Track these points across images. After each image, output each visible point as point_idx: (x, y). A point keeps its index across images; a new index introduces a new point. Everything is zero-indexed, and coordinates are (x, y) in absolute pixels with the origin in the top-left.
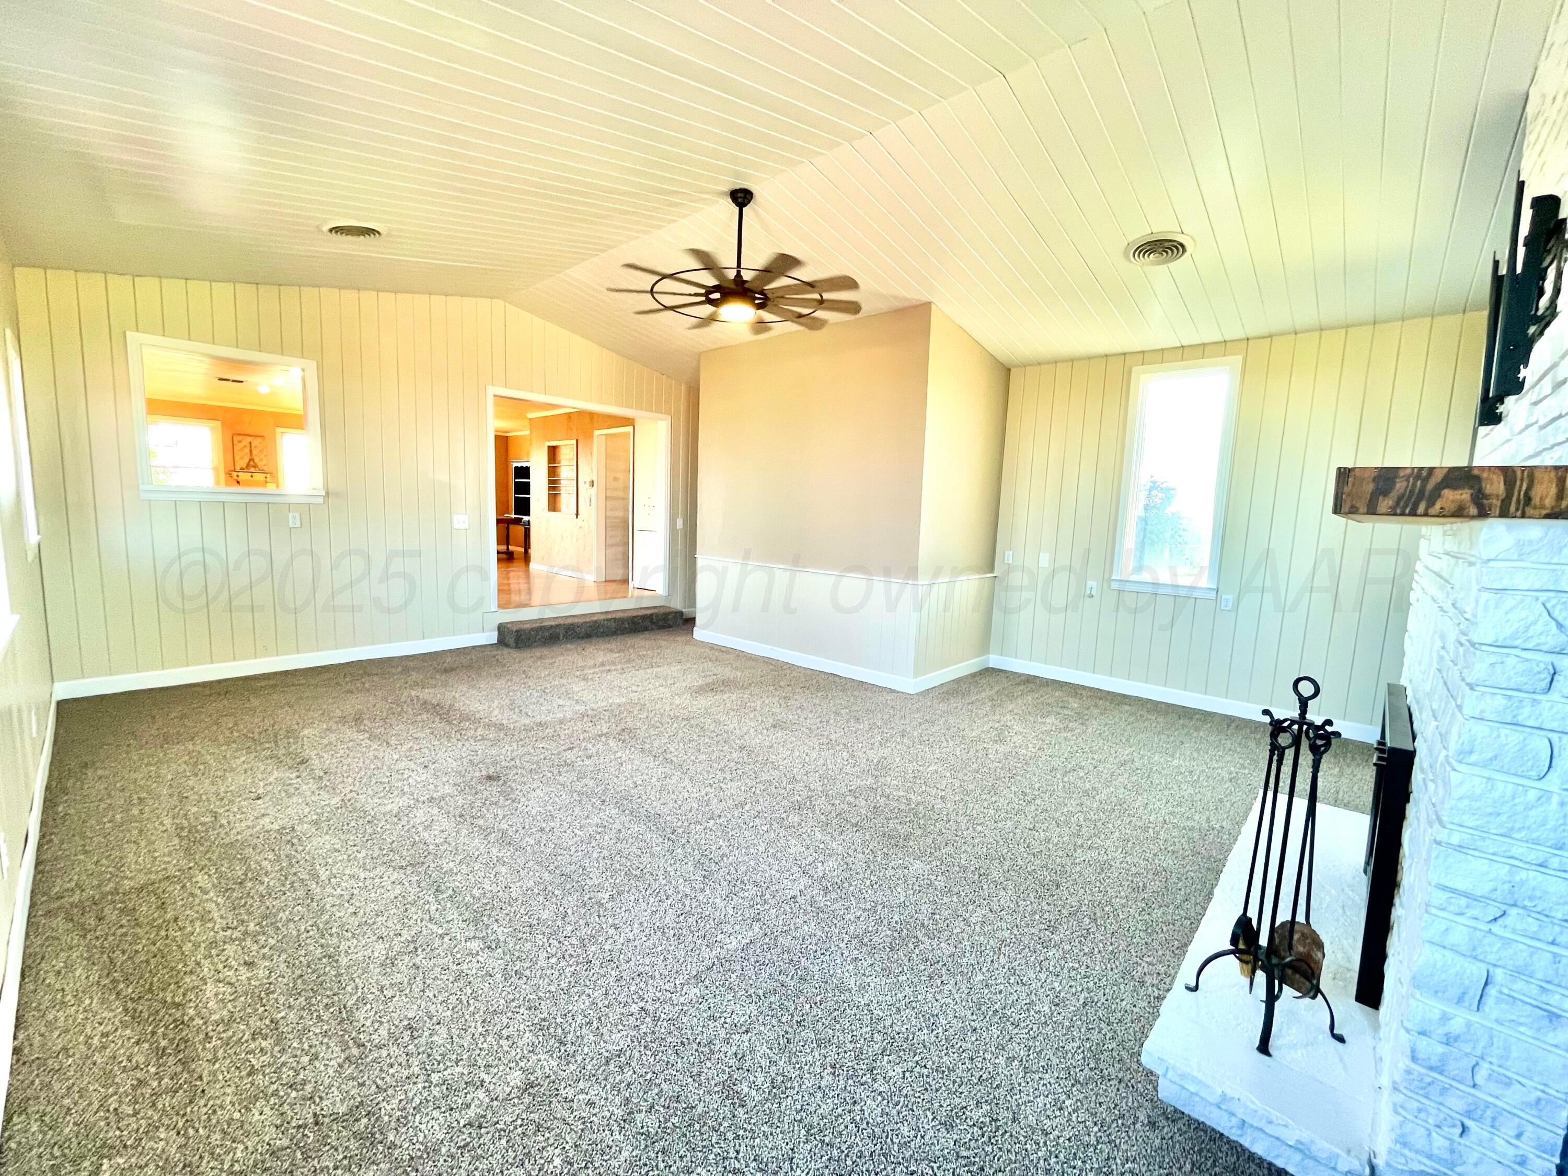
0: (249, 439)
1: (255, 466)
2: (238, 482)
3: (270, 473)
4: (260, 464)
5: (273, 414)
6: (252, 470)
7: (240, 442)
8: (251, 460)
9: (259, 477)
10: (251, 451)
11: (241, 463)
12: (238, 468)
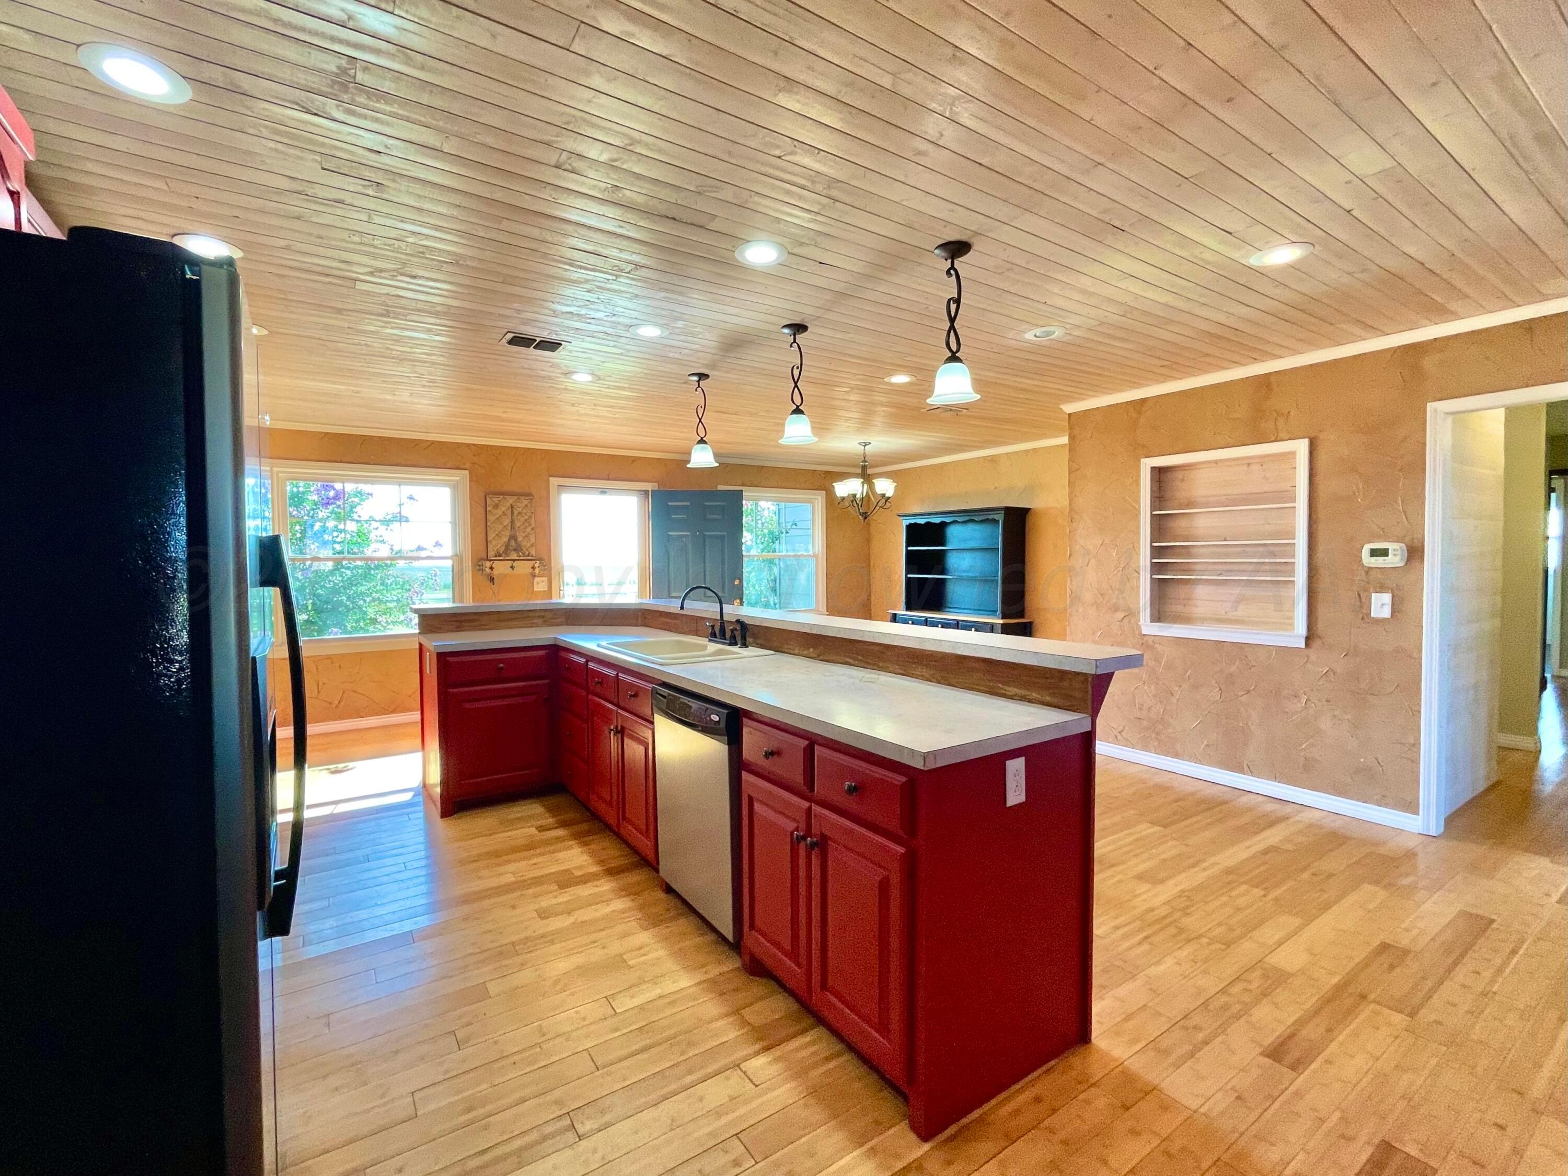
0: (511, 500)
1: (517, 549)
2: (492, 580)
3: (540, 560)
4: (525, 544)
5: (547, 454)
6: (514, 556)
7: (496, 506)
8: (513, 537)
9: (523, 568)
10: (512, 522)
11: (497, 545)
12: (491, 554)
